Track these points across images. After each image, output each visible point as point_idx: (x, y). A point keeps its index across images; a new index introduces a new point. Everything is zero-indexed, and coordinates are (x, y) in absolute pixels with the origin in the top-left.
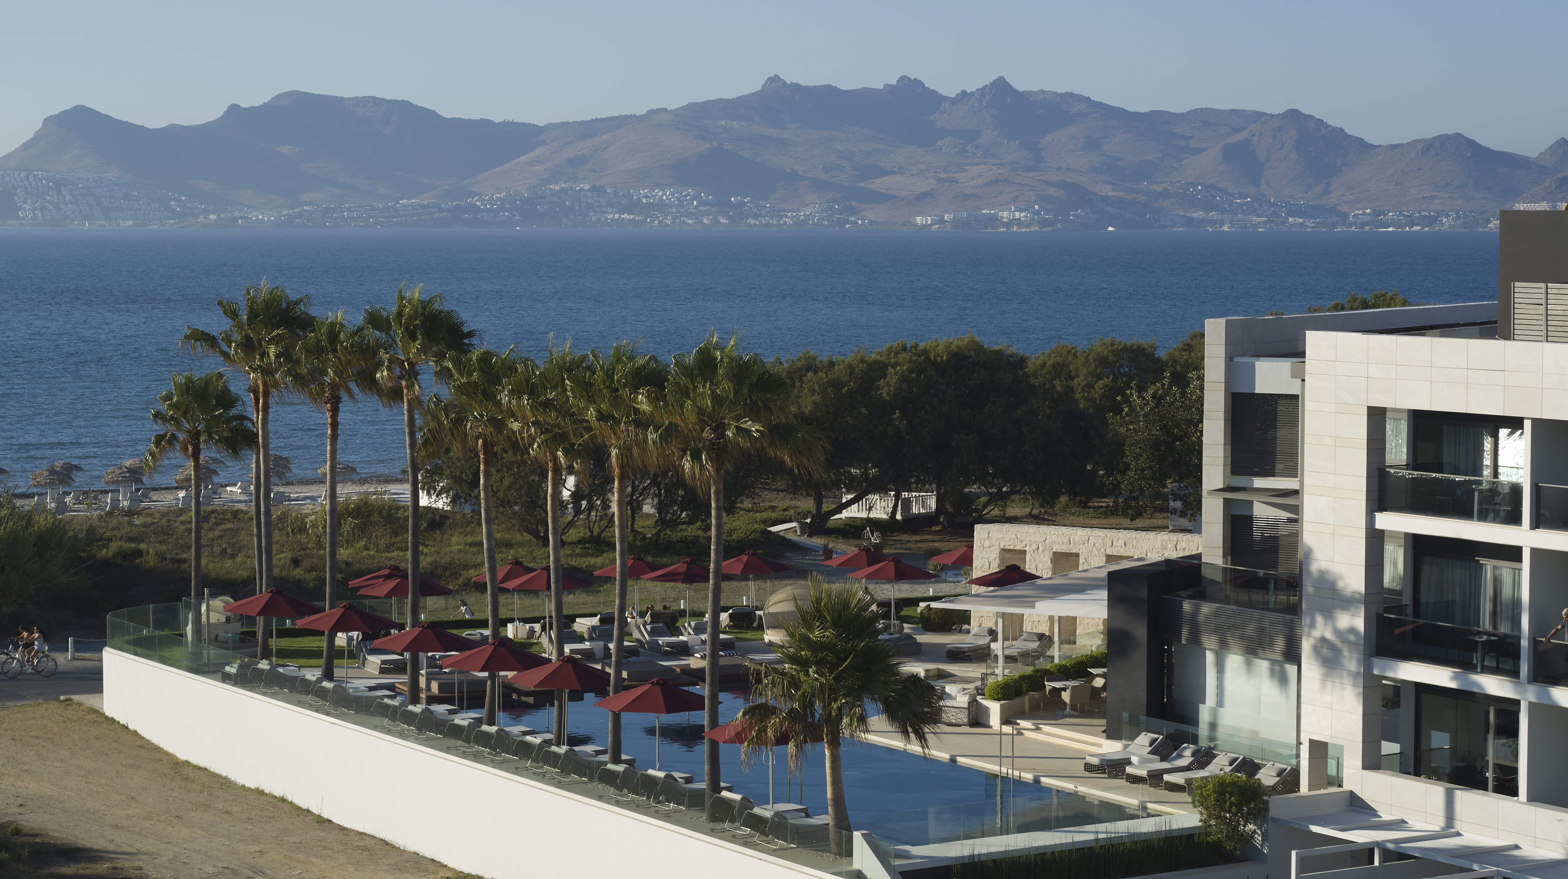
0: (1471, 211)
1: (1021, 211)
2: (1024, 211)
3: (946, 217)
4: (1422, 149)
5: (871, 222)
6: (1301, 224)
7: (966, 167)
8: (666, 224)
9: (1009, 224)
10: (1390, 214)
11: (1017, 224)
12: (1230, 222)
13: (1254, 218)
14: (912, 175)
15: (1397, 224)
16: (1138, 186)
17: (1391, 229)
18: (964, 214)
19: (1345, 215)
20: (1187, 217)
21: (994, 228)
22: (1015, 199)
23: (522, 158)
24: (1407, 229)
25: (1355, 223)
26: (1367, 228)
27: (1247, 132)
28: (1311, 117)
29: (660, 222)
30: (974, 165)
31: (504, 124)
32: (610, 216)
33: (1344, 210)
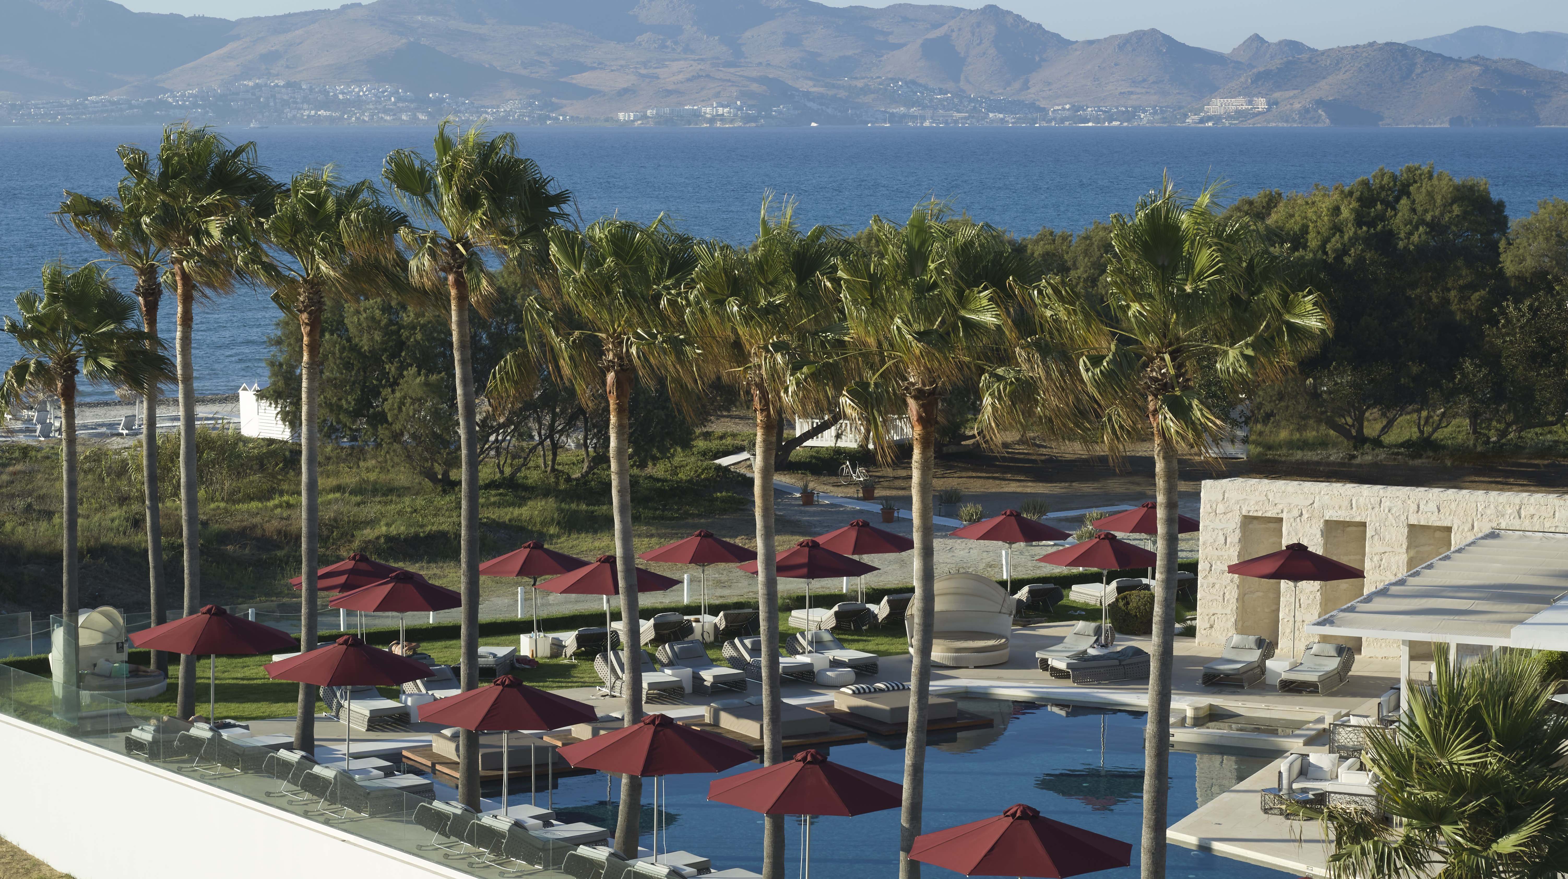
0: (1167, 107)
1: (723, 106)
2: (726, 106)
3: (649, 113)
4: (1119, 45)
5: (572, 118)
6: (1002, 119)
7: (667, 63)
8: (364, 121)
9: (712, 120)
10: (1089, 109)
11: (721, 120)
12: (932, 118)
13: (955, 114)
14: (612, 71)
15: (1097, 120)
16: (839, 82)
17: (1090, 124)
18: (667, 110)
19: (1044, 110)
20: (888, 113)
21: (697, 124)
22: (717, 95)
23: (214, 54)
24: (1106, 124)
25: (1054, 119)
26: (1067, 123)
27: (946, 27)
28: (1009, 13)
29: (357, 119)
30: (673, 61)
31: (194, 19)
32: (306, 113)
33: (1042, 106)
